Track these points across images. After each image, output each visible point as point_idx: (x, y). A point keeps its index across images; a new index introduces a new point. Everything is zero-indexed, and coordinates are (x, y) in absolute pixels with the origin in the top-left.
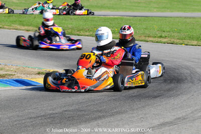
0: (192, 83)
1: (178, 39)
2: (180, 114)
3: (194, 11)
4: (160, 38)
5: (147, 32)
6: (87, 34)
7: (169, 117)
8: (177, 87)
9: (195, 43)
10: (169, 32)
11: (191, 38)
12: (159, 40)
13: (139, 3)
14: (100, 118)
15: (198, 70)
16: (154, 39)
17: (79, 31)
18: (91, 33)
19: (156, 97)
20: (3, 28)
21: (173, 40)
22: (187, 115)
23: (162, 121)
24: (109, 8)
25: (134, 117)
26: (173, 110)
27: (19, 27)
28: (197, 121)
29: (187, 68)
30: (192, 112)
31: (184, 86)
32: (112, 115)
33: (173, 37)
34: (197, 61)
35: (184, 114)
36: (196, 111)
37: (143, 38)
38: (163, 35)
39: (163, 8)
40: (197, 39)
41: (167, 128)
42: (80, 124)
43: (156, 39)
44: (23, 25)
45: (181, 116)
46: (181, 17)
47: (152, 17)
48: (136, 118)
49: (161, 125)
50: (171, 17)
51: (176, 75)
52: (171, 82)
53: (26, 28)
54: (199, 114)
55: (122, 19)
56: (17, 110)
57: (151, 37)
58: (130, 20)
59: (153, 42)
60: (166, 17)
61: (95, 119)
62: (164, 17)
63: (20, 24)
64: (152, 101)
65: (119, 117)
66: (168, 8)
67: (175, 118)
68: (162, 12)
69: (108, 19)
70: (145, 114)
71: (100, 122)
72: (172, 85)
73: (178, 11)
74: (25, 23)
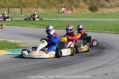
0: (109, 49)
1: (102, 30)
2: (104, 63)
3: (108, 18)
4: (93, 30)
5: (88, 27)
6: (62, 28)
7: (100, 64)
8: (102, 51)
9: (109, 32)
10: (98, 27)
11: (107, 30)
12: (93, 31)
13: (84, 15)
14: (69, 65)
15: (111, 44)
16: (91, 31)
17: (58, 27)
18: (64, 28)
19: (93, 56)
20: (26, 27)
21: (99, 31)
22: (107, 63)
23: (96, 66)
24: (71, 17)
25: (84, 64)
26: (101, 61)
27: (32, 26)
28: (112, 66)
29: (106, 43)
30: (109, 62)
31: (105, 51)
32: (74, 64)
33: (100, 30)
34: (110, 40)
35: (106, 63)
36: (111, 61)
37: (86, 30)
38: (95, 29)
39: (94, 17)
40: (110, 30)
41: (99, 69)
42: (61, 68)
43: (92, 31)
44: (34, 25)
45: (104, 64)
46: (102, 21)
47: (90, 21)
48: (85, 65)
49: (96, 68)
50: (98, 21)
51: (101, 46)
52: (99, 49)
53: (35, 26)
54: (112, 63)
55: (77, 22)
56: (33, 62)
57: (90, 30)
58: (80, 22)
59: (90, 32)
60: (96, 21)
61: (67, 65)
62: (95, 21)
63: (32, 25)
64: (92, 57)
65: (77, 64)
66: (97, 17)
67: (102, 64)
68: (94, 19)
69: (70, 22)
70: (89, 63)
71: (69, 67)
72: (100, 50)
73: (101, 18)
74: (35, 24)
